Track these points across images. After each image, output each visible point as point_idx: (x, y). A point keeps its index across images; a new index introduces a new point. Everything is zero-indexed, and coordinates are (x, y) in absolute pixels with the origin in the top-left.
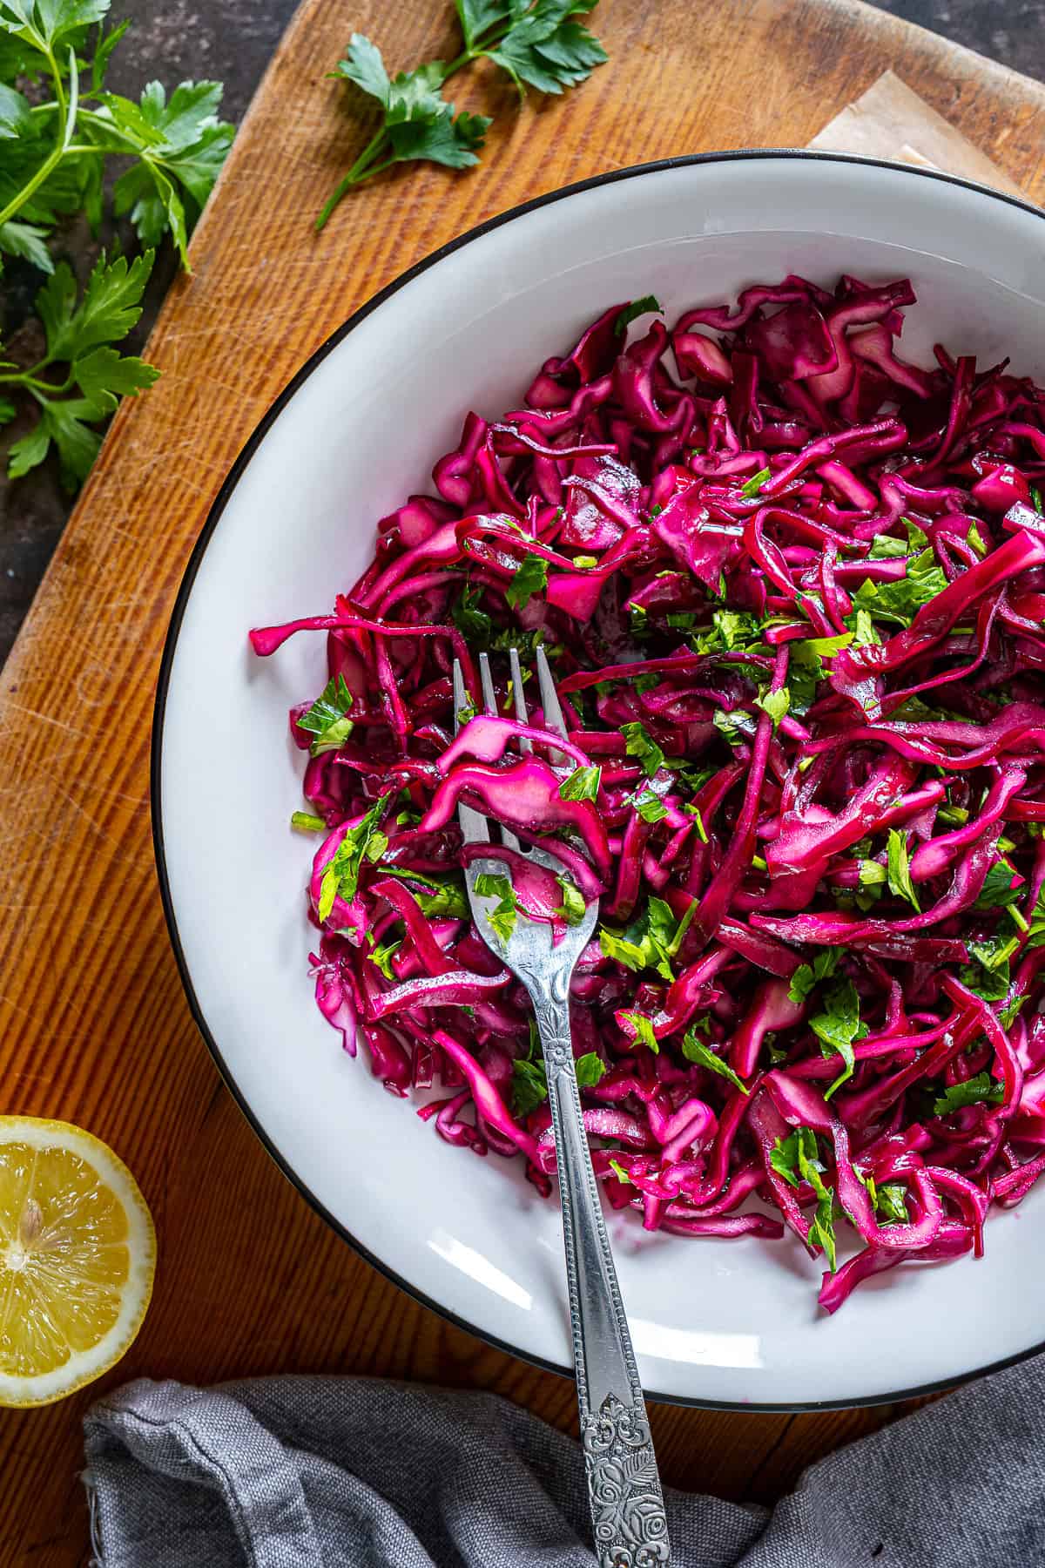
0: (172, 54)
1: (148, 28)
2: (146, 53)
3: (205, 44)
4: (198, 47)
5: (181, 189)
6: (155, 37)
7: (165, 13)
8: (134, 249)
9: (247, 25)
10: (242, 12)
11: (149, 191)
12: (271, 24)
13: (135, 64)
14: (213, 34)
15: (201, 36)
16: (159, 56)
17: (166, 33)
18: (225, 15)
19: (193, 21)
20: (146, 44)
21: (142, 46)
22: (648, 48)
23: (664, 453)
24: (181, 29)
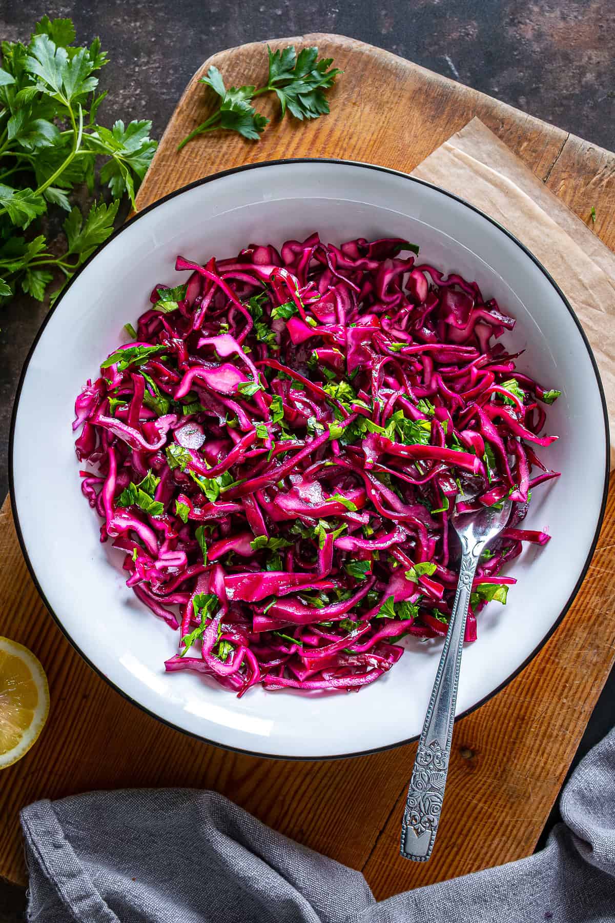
0: (128, 107)
1: (117, 95)
2: (115, 107)
3: (143, 103)
4: (140, 104)
5: (132, 171)
6: (120, 99)
7: (125, 88)
8: (109, 200)
9: (164, 94)
10: (162, 87)
11: (117, 173)
12: (175, 93)
13: (111, 112)
14: (148, 97)
15: (141, 99)
16: (122, 109)
17: (125, 98)
18: (153, 89)
19: (138, 92)
20: (116, 102)
21: (113, 104)
22: (354, 104)
23: (375, 308)
24: (133, 96)
